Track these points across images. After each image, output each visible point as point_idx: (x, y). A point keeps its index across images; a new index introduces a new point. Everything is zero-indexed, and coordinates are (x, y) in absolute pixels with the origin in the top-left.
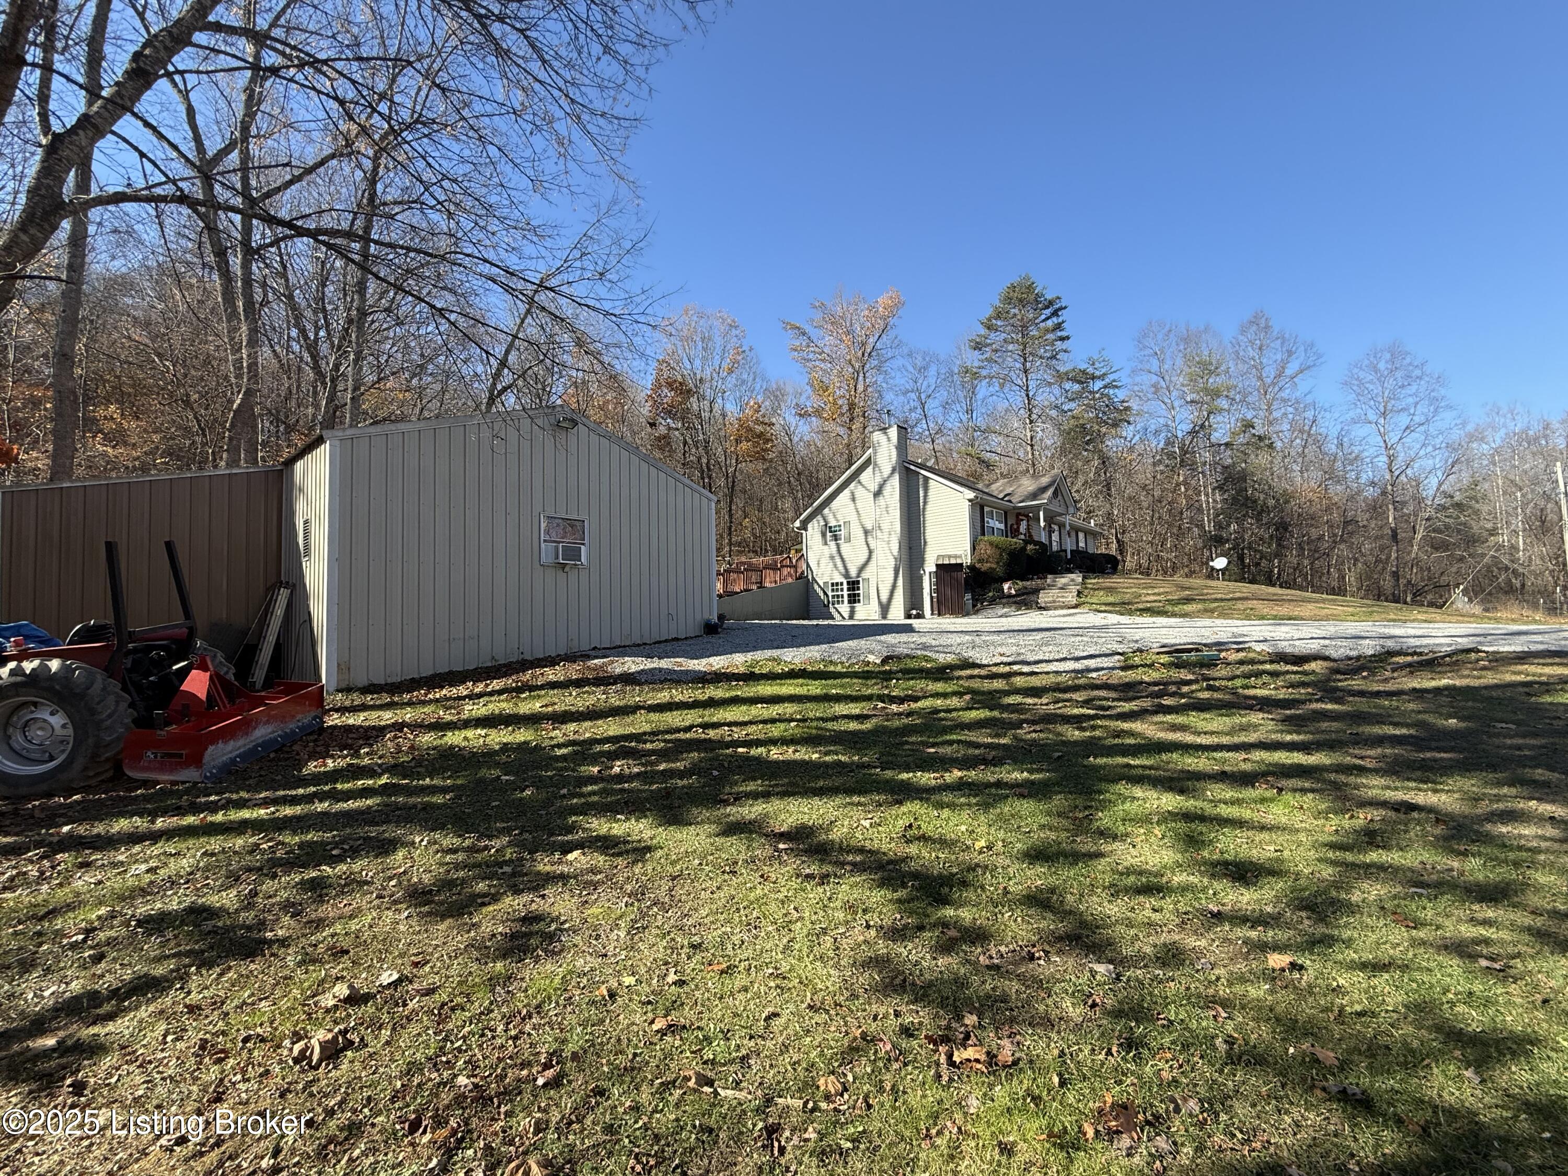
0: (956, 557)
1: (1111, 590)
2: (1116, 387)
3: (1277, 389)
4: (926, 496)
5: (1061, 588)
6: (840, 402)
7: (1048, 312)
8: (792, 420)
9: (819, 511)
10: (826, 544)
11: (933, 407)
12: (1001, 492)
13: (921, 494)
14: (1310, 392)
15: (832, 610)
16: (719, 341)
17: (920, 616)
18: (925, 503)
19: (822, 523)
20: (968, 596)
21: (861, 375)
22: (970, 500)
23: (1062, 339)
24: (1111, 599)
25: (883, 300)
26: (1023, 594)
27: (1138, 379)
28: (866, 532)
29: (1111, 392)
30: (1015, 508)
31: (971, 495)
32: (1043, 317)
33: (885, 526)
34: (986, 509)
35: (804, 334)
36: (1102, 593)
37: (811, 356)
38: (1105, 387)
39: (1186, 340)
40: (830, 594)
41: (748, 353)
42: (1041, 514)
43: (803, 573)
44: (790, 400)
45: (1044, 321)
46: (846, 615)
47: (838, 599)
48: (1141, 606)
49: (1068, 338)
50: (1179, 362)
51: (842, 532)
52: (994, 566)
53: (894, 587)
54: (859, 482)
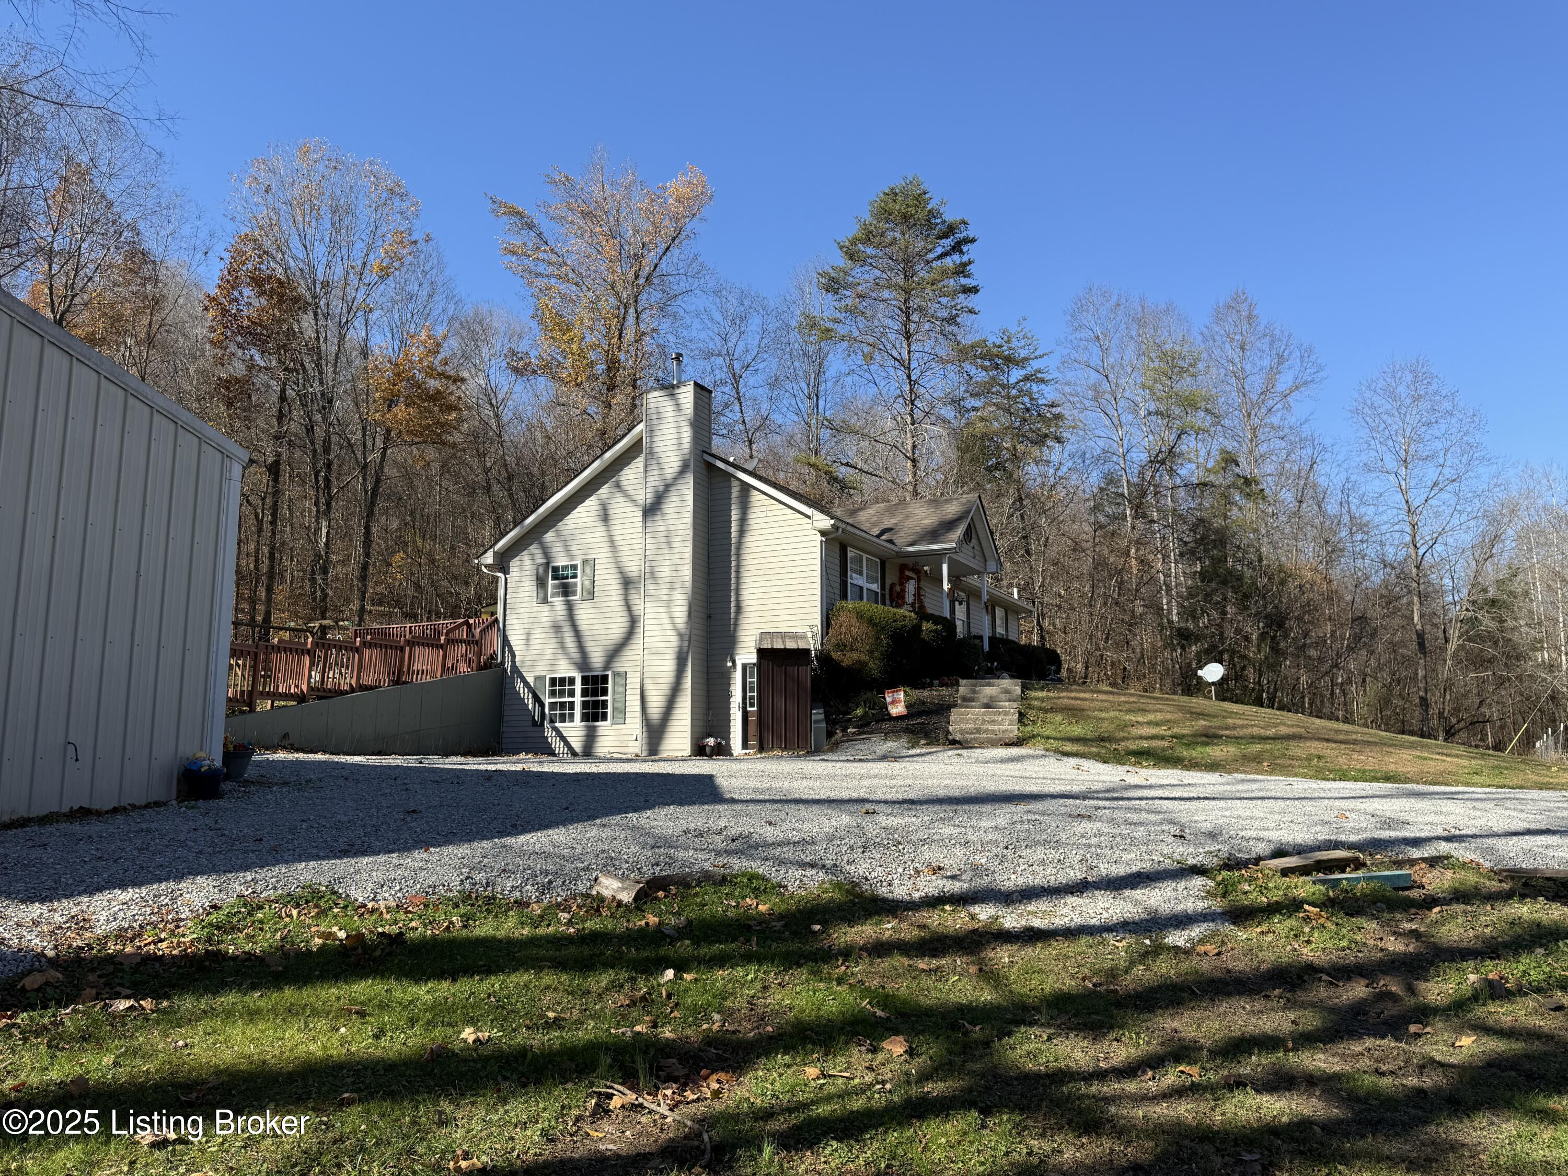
0: (795, 636)
1: (1074, 713)
2: (1042, 381)
3: (1264, 410)
4: (743, 520)
5: (987, 706)
6: (592, 355)
7: (948, 242)
8: (503, 380)
9: (535, 534)
10: (545, 601)
11: (753, 385)
12: (875, 524)
13: (735, 515)
14: (1307, 420)
15: (549, 733)
16: (364, 213)
17: (722, 751)
18: (742, 532)
19: (541, 560)
20: (818, 714)
21: (632, 311)
22: (823, 533)
23: (967, 290)
24: (1077, 730)
25: (676, 186)
26: (920, 714)
27: (1070, 376)
28: (627, 583)
29: (1035, 388)
30: (900, 555)
31: (826, 522)
32: (939, 250)
33: (664, 572)
34: (851, 553)
35: (531, 227)
36: (1059, 718)
37: (542, 268)
38: (1026, 379)
39: (1140, 322)
40: (547, 701)
41: (421, 245)
42: (945, 567)
43: (493, 657)
44: (499, 343)
45: (939, 257)
46: (577, 744)
47: (564, 711)
48: (1133, 746)
49: (974, 290)
50: (1130, 353)
51: (578, 580)
52: (864, 658)
53: (675, 690)
54: (618, 486)
